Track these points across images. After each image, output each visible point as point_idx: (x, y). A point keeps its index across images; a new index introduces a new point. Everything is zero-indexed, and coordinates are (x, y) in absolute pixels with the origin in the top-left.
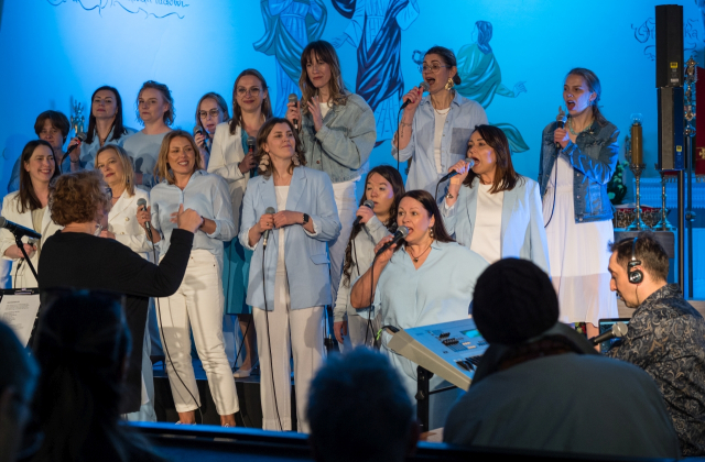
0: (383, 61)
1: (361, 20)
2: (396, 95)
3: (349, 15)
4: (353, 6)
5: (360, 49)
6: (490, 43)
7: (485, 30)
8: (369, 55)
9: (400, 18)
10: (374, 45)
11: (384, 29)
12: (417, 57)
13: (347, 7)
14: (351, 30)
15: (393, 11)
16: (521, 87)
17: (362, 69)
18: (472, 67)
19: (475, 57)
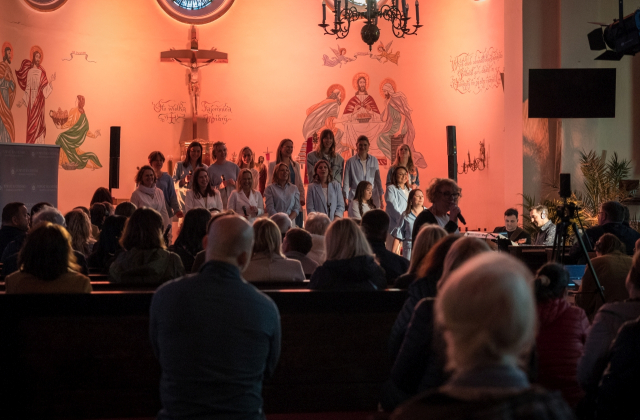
0: (37, 116)
1: (29, 92)
2: (42, 135)
3: (24, 89)
4: (25, 84)
5: (28, 108)
6: (84, 108)
8: (32, 111)
9: (44, 91)
10: (34, 106)
11: (38, 98)
13: (23, 83)
14: (25, 97)
15: (41, 87)
16: (98, 132)
17: (30, 119)
18: (76, 120)
19: (78, 115)
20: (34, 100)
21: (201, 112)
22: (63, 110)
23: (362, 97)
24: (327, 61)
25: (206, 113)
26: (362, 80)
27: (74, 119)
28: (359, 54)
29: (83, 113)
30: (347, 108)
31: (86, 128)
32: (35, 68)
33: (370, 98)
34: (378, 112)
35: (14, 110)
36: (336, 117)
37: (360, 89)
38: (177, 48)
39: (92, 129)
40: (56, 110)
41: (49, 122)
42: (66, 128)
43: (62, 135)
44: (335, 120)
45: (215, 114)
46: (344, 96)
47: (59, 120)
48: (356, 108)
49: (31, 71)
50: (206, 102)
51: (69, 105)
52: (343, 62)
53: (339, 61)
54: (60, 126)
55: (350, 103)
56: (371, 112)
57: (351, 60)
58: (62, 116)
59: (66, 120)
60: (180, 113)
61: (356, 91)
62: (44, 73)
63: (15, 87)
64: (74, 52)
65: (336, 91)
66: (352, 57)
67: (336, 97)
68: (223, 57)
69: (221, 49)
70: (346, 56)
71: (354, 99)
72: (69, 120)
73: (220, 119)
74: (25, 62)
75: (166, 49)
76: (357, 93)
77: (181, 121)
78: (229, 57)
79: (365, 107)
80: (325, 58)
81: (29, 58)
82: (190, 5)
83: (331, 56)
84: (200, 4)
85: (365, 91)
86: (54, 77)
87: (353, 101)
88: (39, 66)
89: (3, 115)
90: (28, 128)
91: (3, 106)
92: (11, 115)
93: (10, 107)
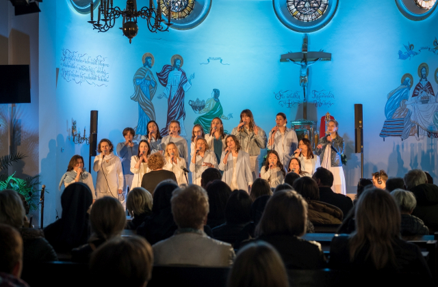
0: (178, 104)
1: (169, 87)
2: (182, 118)
3: (165, 86)
4: (166, 82)
5: (169, 99)
6: (219, 98)
7: (217, 93)
8: (172, 102)
9: (184, 87)
10: (174, 98)
11: (178, 91)
12: (191, 103)
13: (164, 82)
14: (165, 92)
15: (181, 84)
16: (231, 116)
17: (170, 107)
18: (211, 107)
19: (213, 103)
20: (174, 93)
21: (311, 99)
22: (201, 100)
23: (424, 83)
24: (401, 56)
25: (315, 99)
26: (424, 69)
27: (210, 106)
28: (423, 48)
29: (218, 102)
30: (414, 92)
31: (221, 112)
32: (176, 71)
33: (429, 84)
34: (434, 95)
35: (155, 101)
36: (407, 99)
37: (422, 77)
38: (293, 51)
39: (225, 113)
40: (195, 100)
41: (188, 109)
42: (203, 113)
43: (199, 118)
44: (407, 102)
45: (322, 100)
46: (412, 83)
47: (197, 107)
48: (420, 92)
49: (171, 73)
50: (315, 91)
51: (206, 96)
52: (411, 55)
53: (409, 55)
54: (198, 112)
55: (416, 88)
56: (429, 95)
57: (417, 54)
58: (200, 104)
59: (203, 107)
60: (295, 100)
61: (420, 78)
62: (184, 74)
63: (156, 84)
64: (210, 58)
65: (407, 79)
66: (418, 52)
67: (407, 84)
68: (328, 57)
69: (327, 51)
70: (413, 50)
71: (418, 85)
72: (206, 107)
73: (326, 104)
74: (166, 67)
75: (285, 52)
76: (420, 81)
77: (297, 106)
78: (333, 56)
79: (426, 91)
80: (400, 53)
81: (170, 63)
82: (306, 18)
83: (404, 51)
84: (314, 17)
85: (425, 78)
86: (193, 76)
87: (418, 87)
88: (179, 69)
89: (143, 105)
90: (168, 113)
91: (143, 98)
92: (152, 105)
93: (151, 99)
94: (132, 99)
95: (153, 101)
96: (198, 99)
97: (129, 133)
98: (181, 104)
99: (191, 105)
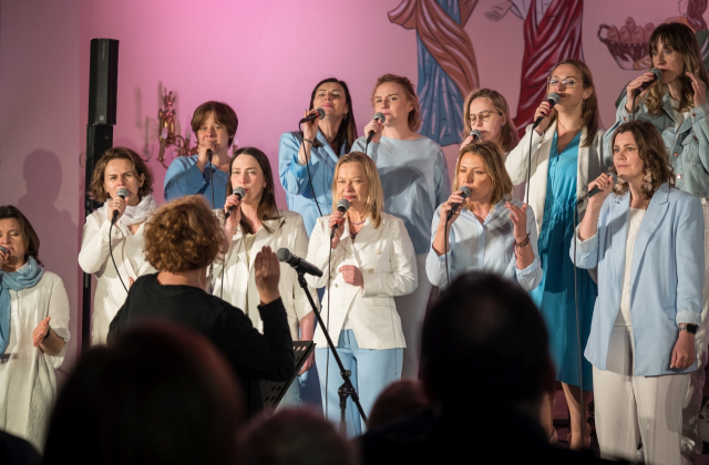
0: (559, 39)
5: (528, 22)
6: (705, 16)
8: (540, 29)
10: (547, 17)
12: (604, 33)
17: (531, 49)
22: (640, 22)
29: (701, 28)
40: (621, 26)
47: (627, 46)
54: (629, 64)
58: (637, 39)
89: (435, 40)
90: (525, 69)
91: (435, 18)
92: (465, 40)
93: (463, 20)
94: (393, 20)
95: (471, 29)
96: (630, 21)
97: (210, 121)
98: (571, 39)
99: (606, 42)
